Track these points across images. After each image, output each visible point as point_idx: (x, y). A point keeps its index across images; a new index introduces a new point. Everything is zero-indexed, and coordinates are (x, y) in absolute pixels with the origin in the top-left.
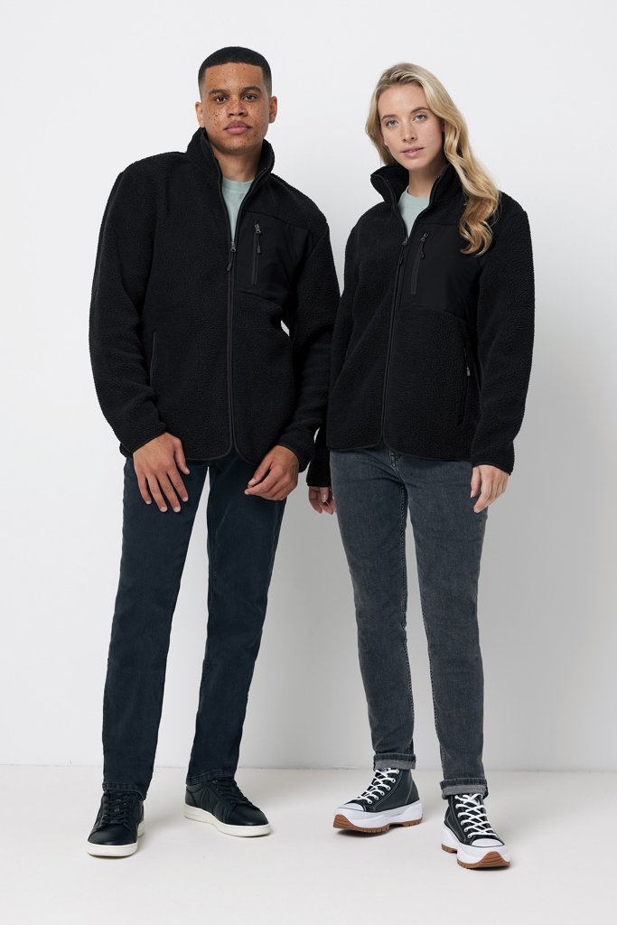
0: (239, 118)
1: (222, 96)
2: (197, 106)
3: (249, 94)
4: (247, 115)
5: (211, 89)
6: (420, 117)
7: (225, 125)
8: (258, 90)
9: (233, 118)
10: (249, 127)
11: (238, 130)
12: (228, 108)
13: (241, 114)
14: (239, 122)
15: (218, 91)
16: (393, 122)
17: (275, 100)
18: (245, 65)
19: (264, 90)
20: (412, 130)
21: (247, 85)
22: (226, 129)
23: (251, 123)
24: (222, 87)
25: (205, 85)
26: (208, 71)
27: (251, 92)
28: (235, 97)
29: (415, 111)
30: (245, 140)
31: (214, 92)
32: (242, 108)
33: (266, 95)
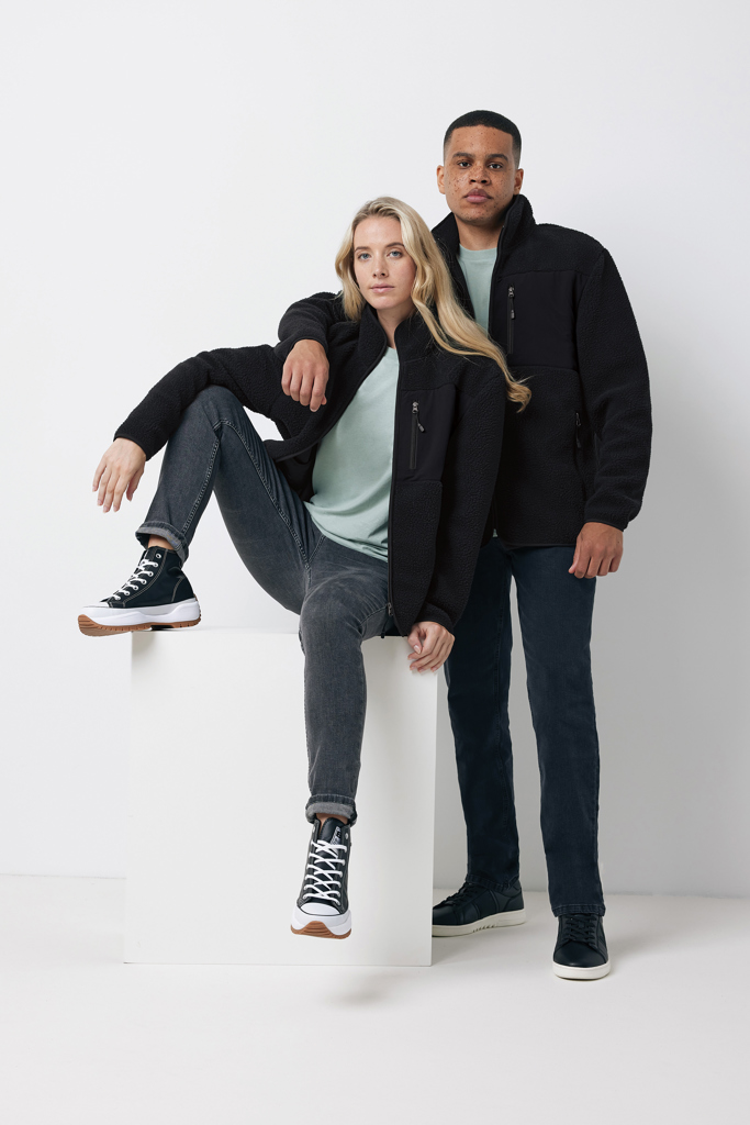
0: (480, 186)
1: (467, 161)
2: (439, 169)
3: (495, 162)
4: (491, 183)
5: (456, 152)
6: (395, 253)
7: (465, 193)
8: (506, 159)
9: (475, 185)
10: (490, 198)
11: (477, 199)
12: (472, 174)
13: (484, 182)
14: (480, 190)
15: (463, 155)
16: (366, 256)
17: (521, 172)
18: (496, 130)
19: (511, 158)
20: (384, 266)
21: (495, 152)
22: (466, 197)
23: (492, 194)
24: (469, 150)
25: (450, 148)
26: (456, 132)
27: (498, 160)
28: (479, 164)
29: (390, 246)
30: (484, 211)
31: (458, 155)
32: (485, 175)
33: (513, 165)
